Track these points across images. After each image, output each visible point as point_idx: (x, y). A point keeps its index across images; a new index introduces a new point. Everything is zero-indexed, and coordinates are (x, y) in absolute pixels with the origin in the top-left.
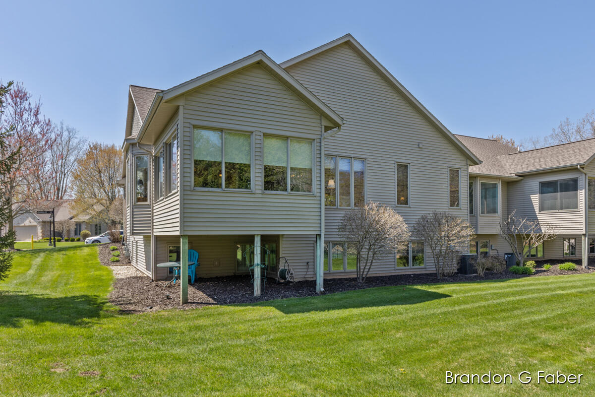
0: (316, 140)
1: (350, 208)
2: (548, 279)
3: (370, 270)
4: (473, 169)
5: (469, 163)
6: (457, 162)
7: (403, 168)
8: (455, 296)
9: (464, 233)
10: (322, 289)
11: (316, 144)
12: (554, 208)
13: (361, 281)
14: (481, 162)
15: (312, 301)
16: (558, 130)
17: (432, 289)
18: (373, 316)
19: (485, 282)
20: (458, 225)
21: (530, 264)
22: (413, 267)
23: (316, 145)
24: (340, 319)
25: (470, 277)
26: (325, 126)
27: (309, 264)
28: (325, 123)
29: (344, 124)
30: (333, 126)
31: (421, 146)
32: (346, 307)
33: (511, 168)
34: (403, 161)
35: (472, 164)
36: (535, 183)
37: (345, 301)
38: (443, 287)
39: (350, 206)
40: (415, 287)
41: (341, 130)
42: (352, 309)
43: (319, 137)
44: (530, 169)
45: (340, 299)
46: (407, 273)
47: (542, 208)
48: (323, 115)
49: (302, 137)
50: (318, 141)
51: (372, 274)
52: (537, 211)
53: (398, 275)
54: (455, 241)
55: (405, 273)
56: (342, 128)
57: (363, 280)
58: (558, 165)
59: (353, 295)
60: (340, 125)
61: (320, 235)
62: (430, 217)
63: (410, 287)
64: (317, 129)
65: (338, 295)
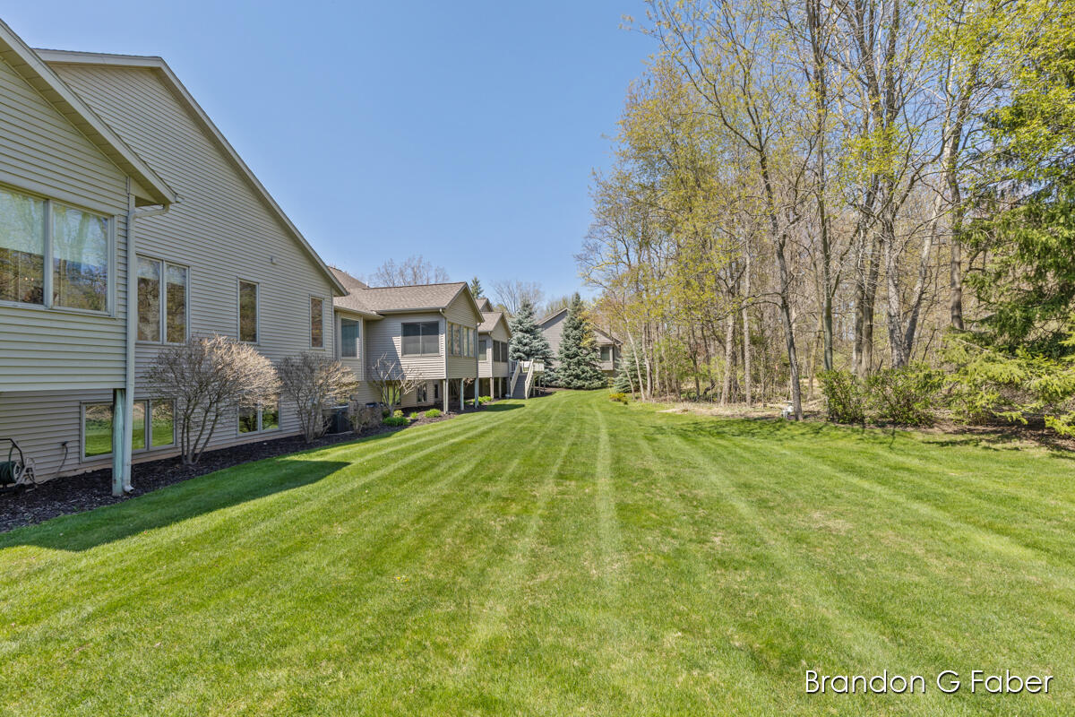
0: (116, 218)
1: (161, 343)
2: (427, 428)
3: (211, 440)
4: (339, 302)
5: (334, 293)
6: (320, 290)
7: (249, 288)
8: (355, 462)
9: (346, 380)
10: (129, 488)
11: (117, 225)
12: (417, 352)
13: (190, 462)
14: (348, 294)
15: (124, 512)
16: (383, 270)
17: (316, 457)
18: (270, 514)
19: (369, 440)
20: (338, 370)
21: (397, 414)
22: (266, 430)
23: (116, 227)
24: (215, 530)
25: (346, 435)
26: (136, 198)
27: (67, 445)
28: (136, 191)
29: (177, 202)
30: (152, 200)
31: (274, 261)
32: (209, 509)
33: (371, 305)
34: (251, 278)
35: (337, 294)
36: (397, 325)
37: (194, 498)
38: (327, 454)
39: (159, 341)
40: (288, 458)
41: (170, 211)
42: (222, 510)
43: (124, 213)
44: (392, 308)
45: (182, 498)
46: (255, 441)
47: (405, 352)
48: (131, 174)
49: (91, 206)
50: (123, 220)
51: (211, 447)
52: (400, 354)
53: (242, 445)
54: (336, 391)
55: (252, 441)
56: (171, 207)
57: (194, 460)
58: (421, 307)
59: (202, 486)
60: (170, 203)
61: (124, 391)
62: (297, 360)
63: (280, 460)
64: (121, 198)
65: (170, 493)
